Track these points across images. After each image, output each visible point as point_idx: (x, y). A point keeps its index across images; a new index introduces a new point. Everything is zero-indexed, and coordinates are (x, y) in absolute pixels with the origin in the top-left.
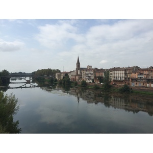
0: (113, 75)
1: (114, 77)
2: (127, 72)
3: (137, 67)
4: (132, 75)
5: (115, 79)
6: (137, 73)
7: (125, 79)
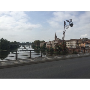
0: (69, 44)
1: (70, 46)
2: (79, 42)
3: (86, 38)
4: (81, 44)
5: (71, 47)
6: (85, 43)
7: (77, 47)
